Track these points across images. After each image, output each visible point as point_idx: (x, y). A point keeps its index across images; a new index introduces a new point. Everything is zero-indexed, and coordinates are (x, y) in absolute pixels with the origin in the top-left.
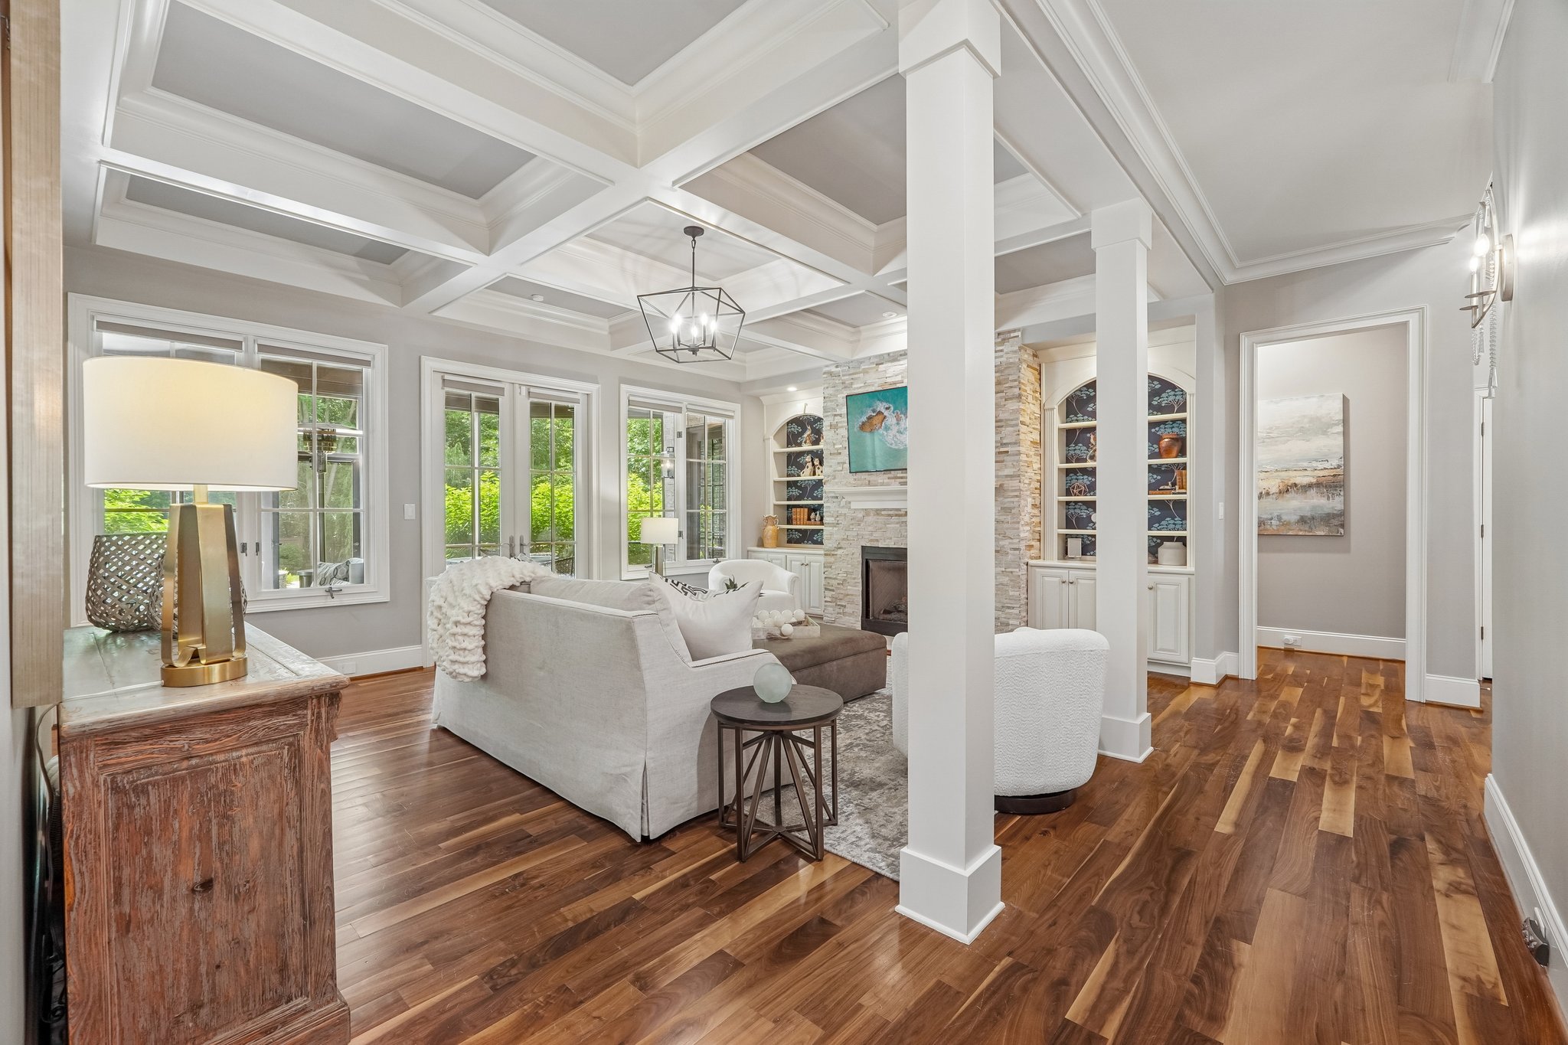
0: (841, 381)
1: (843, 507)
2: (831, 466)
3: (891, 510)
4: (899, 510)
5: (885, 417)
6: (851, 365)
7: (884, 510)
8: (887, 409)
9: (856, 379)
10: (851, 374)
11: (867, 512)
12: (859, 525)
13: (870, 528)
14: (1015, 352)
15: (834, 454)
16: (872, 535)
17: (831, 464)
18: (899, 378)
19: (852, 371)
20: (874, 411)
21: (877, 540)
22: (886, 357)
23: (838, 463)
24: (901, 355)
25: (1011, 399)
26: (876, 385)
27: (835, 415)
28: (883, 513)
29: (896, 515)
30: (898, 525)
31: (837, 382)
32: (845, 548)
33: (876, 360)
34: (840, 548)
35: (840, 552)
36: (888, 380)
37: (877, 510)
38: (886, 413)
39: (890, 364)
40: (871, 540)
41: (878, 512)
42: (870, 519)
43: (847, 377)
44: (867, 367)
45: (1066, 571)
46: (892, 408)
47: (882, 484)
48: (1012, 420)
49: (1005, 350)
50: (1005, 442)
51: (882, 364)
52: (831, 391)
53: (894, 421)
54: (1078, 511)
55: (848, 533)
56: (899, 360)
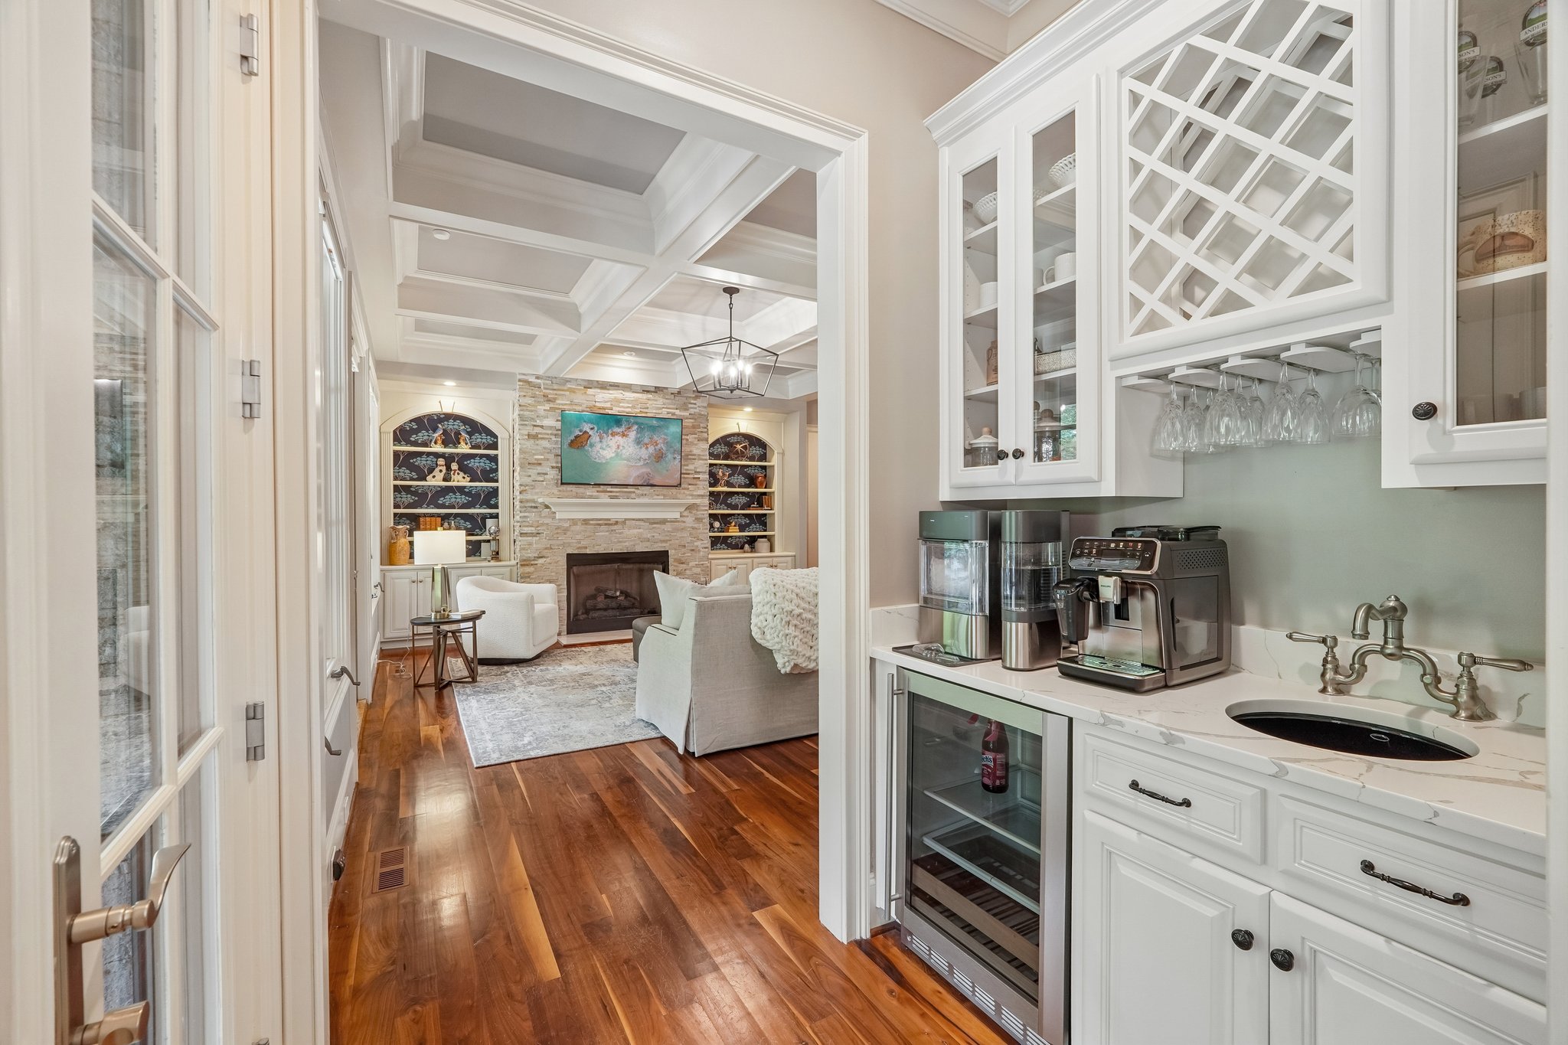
0: (542, 394)
1: (545, 517)
2: (530, 476)
3: (600, 520)
4: (609, 520)
5: (590, 436)
6: (554, 381)
7: (593, 520)
8: (592, 429)
9: (560, 395)
10: (555, 390)
11: (574, 522)
12: (565, 534)
13: (578, 537)
14: (705, 407)
15: (534, 464)
16: (580, 543)
17: (529, 474)
18: (608, 405)
19: (555, 387)
20: (580, 431)
21: (586, 548)
22: (595, 383)
23: (538, 474)
24: (611, 385)
25: (702, 440)
26: (585, 406)
27: (535, 426)
28: (591, 522)
29: (606, 524)
30: (607, 533)
31: (537, 393)
32: (548, 557)
33: (586, 384)
34: (542, 557)
35: (541, 561)
36: (597, 404)
37: (585, 520)
38: (591, 433)
39: (599, 391)
40: (578, 548)
41: (586, 522)
42: (578, 528)
43: (551, 392)
44: (574, 387)
45: (730, 560)
46: (596, 429)
47: (591, 497)
48: (703, 456)
49: (698, 404)
50: (698, 470)
51: (591, 388)
52: (529, 401)
53: (598, 439)
54: (739, 520)
55: (551, 542)
56: (609, 390)
